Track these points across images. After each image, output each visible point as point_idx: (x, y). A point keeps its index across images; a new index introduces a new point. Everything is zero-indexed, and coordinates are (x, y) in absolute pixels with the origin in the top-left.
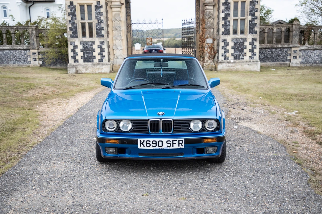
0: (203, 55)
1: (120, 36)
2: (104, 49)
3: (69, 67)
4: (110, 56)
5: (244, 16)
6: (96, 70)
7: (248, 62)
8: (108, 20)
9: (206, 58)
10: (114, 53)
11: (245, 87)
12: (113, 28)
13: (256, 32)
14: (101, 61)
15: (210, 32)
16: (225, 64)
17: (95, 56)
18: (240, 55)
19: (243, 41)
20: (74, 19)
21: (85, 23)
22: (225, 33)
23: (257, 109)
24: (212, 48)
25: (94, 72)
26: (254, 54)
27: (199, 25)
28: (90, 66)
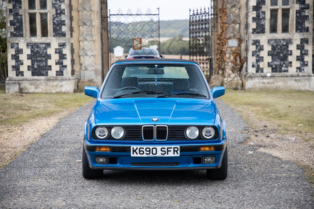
0: (223, 65)
1: (91, 34)
2: (66, 55)
3: (8, 84)
4: (74, 66)
5: (288, 4)
6: (52, 89)
7: (295, 76)
8: (72, 10)
9: (227, 70)
10: (81, 62)
11: (282, 112)
12: (80, 22)
13: (307, 30)
14: (60, 73)
15: (234, 28)
16: (258, 79)
17: (50, 66)
18: (282, 66)
19: (286, 43)
20: (17, 7)
21: (35, 14)
22: (257, 31)
23: (287, 137)
24: (237, 54)
25: (48, 91)
26: (305, 64)
27: (217, 18)
28: (43, 81)
